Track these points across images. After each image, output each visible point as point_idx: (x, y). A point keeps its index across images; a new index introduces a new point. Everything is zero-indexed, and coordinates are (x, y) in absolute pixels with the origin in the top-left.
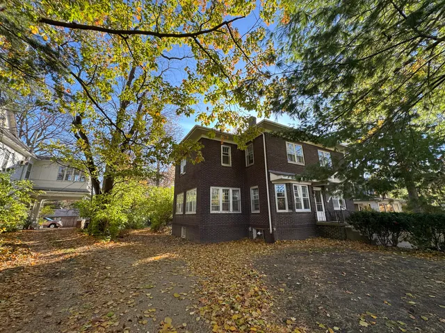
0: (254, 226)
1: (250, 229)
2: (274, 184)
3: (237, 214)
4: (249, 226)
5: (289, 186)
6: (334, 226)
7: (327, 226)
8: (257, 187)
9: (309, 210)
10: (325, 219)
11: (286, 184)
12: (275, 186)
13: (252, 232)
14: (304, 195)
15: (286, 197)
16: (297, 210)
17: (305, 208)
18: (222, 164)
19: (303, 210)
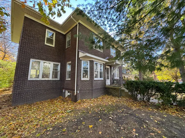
0: (66, 89)
1: (64, 91)
2: (81, 60)
3: (55, 81)
4: (63, 88)
5: (92, 62)
6: (115, 89)
7: (111, 88)
8: (70, 62)
9: (102, 79)
10: (109, 84)
11: (90, 61)
12: (82, 61)
13: (65, 93)
14: (101, 70)
15: (89, 70)
16: (95, 79)
17: (100, 77)
18: (46, 43)
19: (99, 79)
